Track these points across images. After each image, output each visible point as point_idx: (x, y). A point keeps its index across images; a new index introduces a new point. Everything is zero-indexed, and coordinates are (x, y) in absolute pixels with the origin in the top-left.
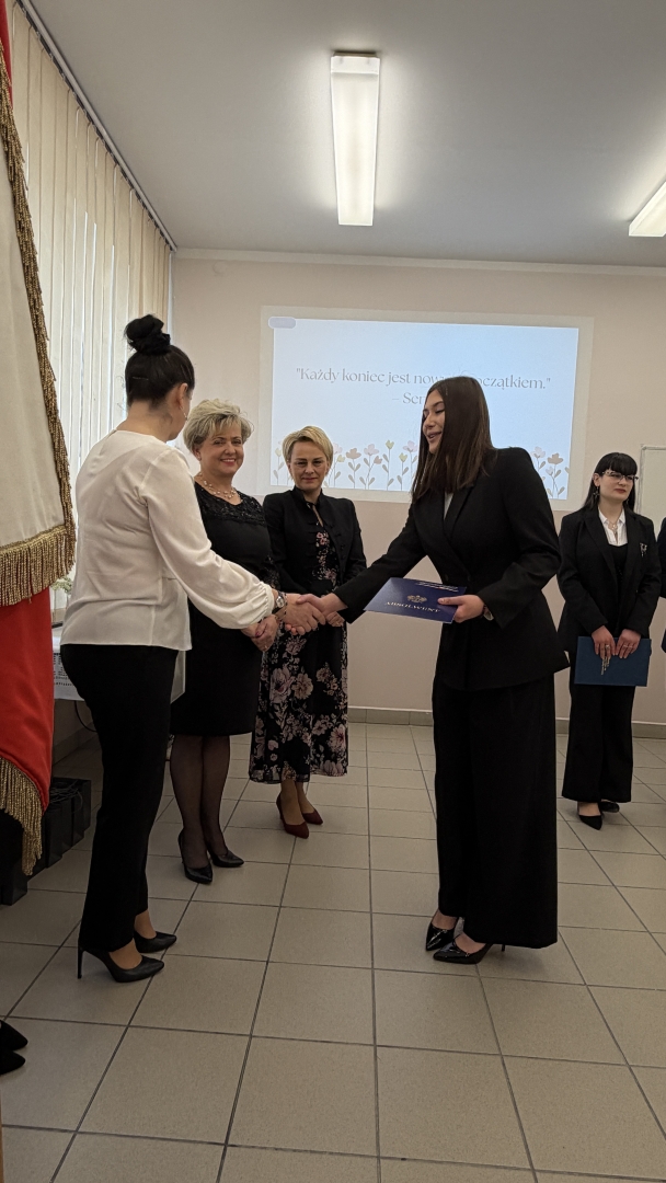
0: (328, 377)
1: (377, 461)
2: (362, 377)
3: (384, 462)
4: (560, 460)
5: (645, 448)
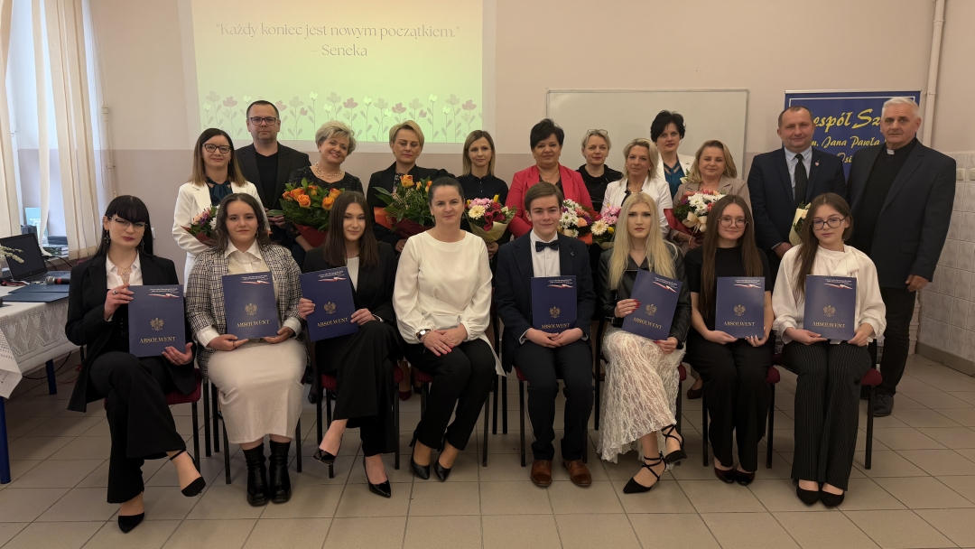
0: (247, 31)
1: (304, 112)
2: (281, 30)
3: (310, 113)
4: (474, 106)
5: (550, 92)
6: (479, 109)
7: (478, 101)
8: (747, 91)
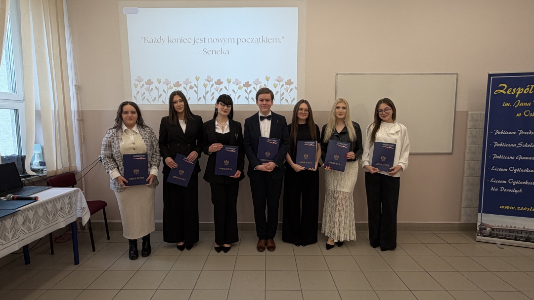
0: (159, 41)
1: (191, 88)
2: (179, 40)
3: (195, 88)
4: (293, 83)
5: (338, 74)
6: (295, 85)
7: (295, 80)
8: (457, 74)
